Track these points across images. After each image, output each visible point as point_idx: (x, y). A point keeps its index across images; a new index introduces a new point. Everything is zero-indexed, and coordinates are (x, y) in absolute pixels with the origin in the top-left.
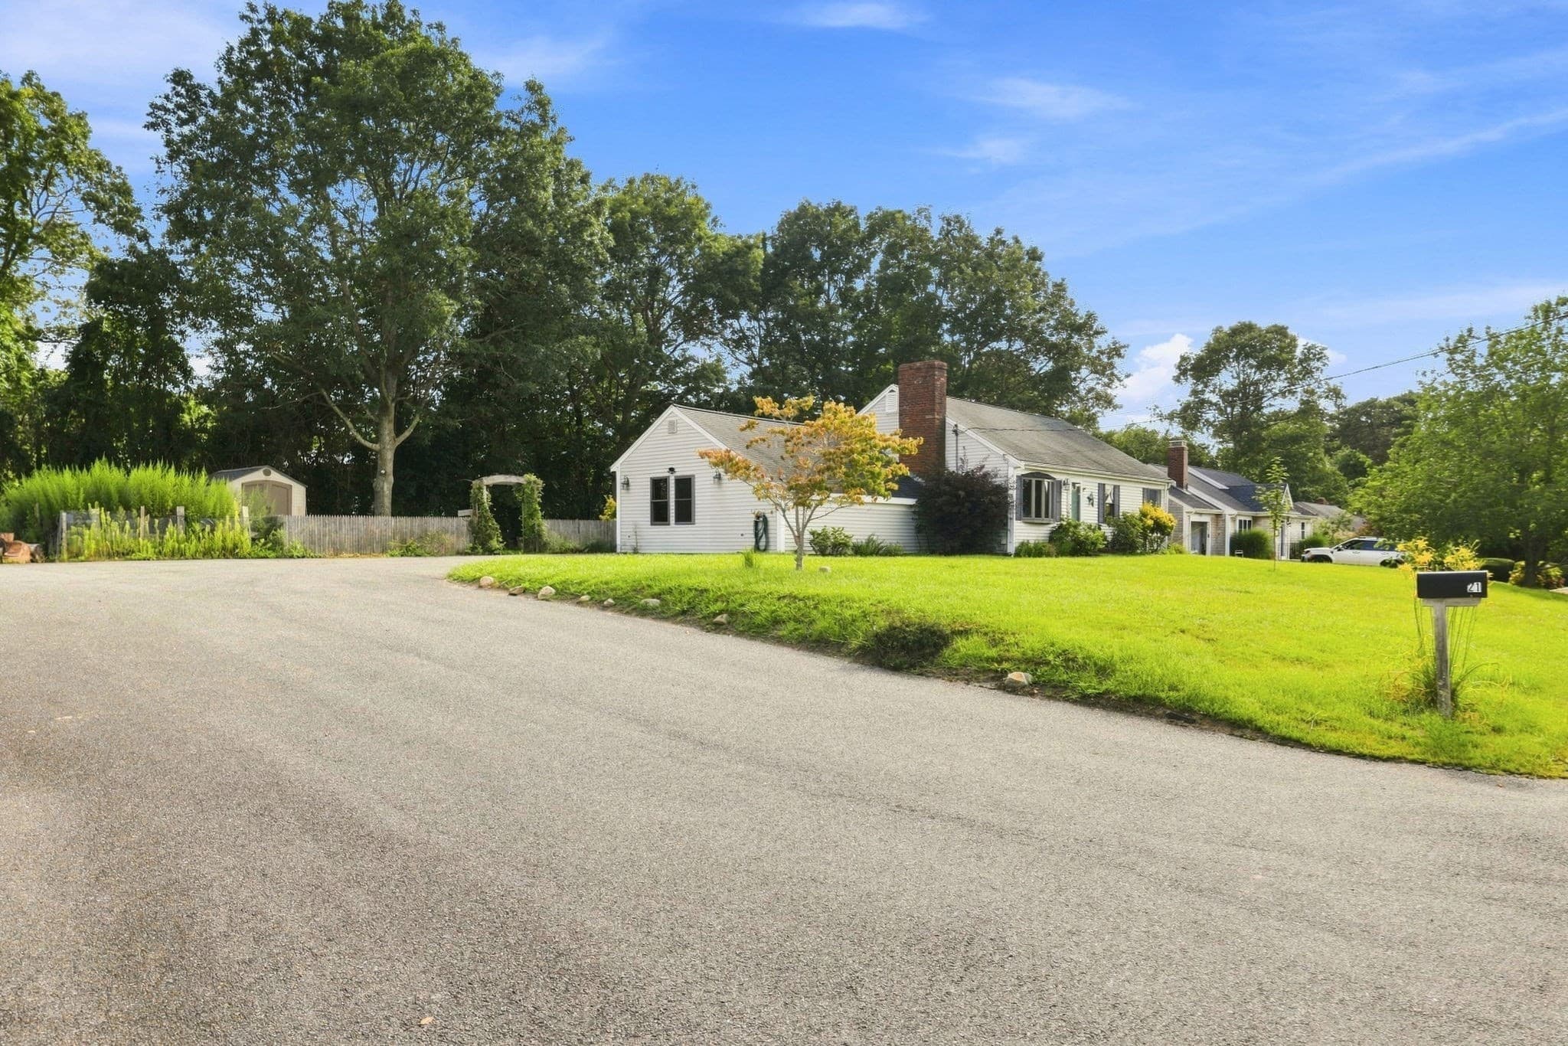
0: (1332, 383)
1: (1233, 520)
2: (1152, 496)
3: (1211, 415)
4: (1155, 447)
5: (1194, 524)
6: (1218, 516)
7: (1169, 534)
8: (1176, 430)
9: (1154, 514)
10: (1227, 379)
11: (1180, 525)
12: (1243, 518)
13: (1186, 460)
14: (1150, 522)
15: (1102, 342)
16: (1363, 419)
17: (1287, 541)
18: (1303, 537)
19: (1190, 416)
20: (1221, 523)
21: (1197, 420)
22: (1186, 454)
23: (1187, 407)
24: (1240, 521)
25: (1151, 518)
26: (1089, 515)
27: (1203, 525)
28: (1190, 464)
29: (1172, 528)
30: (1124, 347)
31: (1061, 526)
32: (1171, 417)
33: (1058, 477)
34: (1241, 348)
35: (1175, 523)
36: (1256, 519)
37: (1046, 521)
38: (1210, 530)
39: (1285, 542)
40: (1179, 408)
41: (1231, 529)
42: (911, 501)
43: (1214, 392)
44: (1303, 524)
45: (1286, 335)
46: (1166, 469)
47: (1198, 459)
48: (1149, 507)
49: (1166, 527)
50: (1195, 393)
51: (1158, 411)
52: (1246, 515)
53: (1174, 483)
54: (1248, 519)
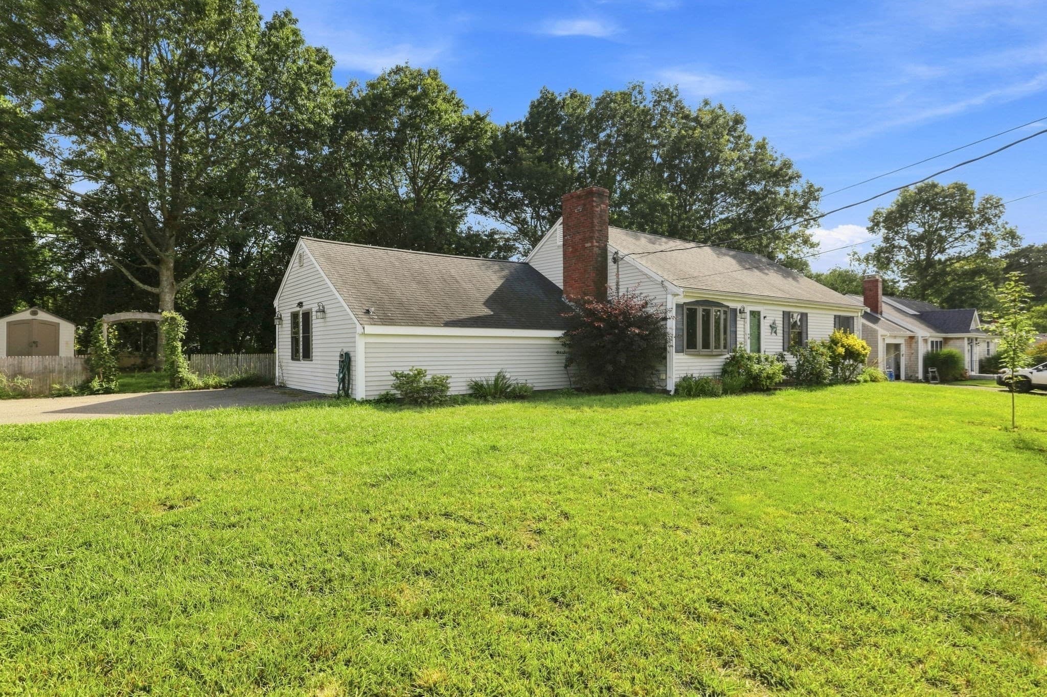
0: (1008, 227)
1: (926, 341)
2: (844, 323)
3: (900, 257)
4: (855, 283)
5: (889, 346)
6: (912, 338)
7: (862, 362)
8: (871, 270)
9: (846, 341)
10: (914, 228)
11: (875, 352)
12: (935, 340)
13: (880, 291)
14: (841, 350)
15: (796, 187)
16: (1022, 261)
17: (976, 358)
18: (988, 354)
19: (882, 258)
20: (914, 345)
21: (889, 261)
22: (880, 285)
23: (880, 251)
24: (932, 342)
25: (843, 346)
26: (772, 344)
27: (897, 347)
28: (884, 294)
29: (864, 356)
30: (818, 190)
31: (733, 358)
32: (867, 259)
33: (732, 305)
34: (927, 202)
35: (868, 351)
36: (946, 340)
37: (716, 352)
38: (903, 349)
39: (974, 358)
40: (873, 252)
41: (923, 349)
42: (558, 333)
43: (903, 238)
44: (988, 343)
45: (965, 191)
46: (862, 299)
47: (890, 292)
48: (839, 335)
49: (859, 354)
50: (886, 239)
51: (856, 256)
52: (938, 336)
53: (868, 310)
54: (941, 339)
